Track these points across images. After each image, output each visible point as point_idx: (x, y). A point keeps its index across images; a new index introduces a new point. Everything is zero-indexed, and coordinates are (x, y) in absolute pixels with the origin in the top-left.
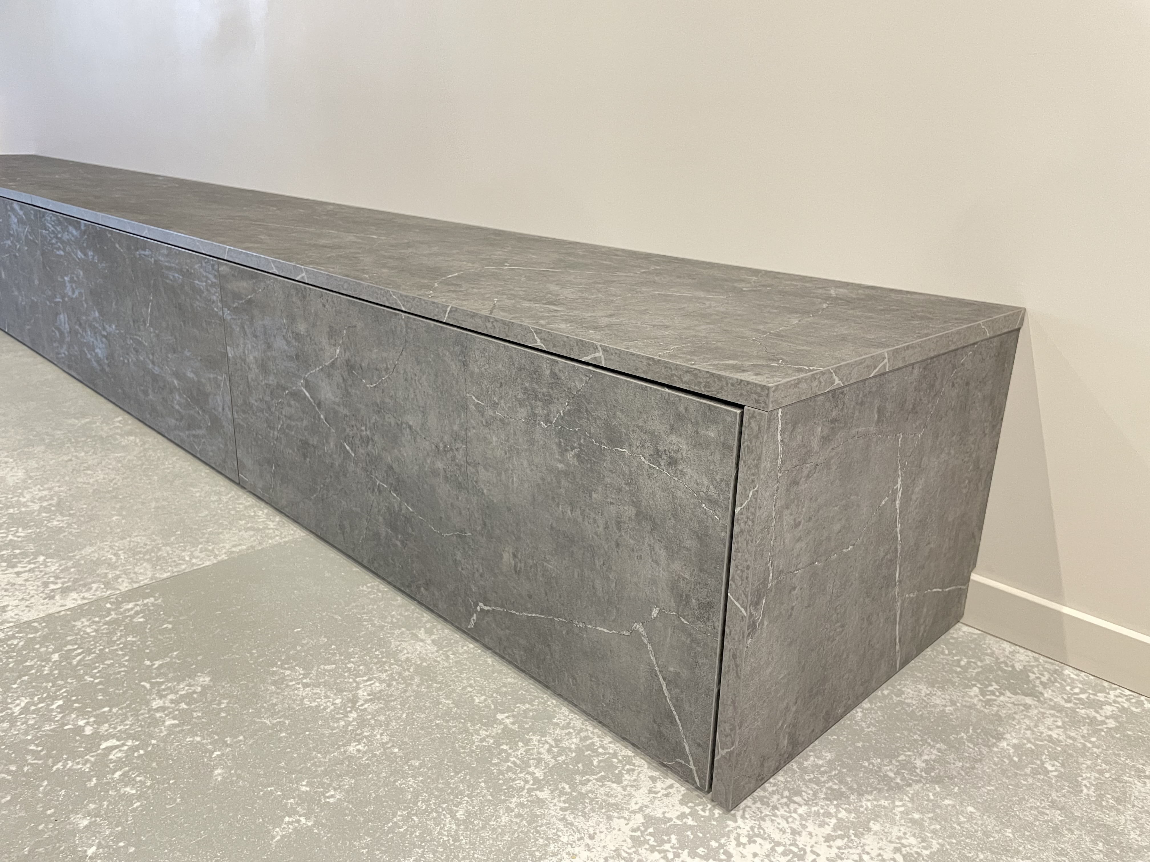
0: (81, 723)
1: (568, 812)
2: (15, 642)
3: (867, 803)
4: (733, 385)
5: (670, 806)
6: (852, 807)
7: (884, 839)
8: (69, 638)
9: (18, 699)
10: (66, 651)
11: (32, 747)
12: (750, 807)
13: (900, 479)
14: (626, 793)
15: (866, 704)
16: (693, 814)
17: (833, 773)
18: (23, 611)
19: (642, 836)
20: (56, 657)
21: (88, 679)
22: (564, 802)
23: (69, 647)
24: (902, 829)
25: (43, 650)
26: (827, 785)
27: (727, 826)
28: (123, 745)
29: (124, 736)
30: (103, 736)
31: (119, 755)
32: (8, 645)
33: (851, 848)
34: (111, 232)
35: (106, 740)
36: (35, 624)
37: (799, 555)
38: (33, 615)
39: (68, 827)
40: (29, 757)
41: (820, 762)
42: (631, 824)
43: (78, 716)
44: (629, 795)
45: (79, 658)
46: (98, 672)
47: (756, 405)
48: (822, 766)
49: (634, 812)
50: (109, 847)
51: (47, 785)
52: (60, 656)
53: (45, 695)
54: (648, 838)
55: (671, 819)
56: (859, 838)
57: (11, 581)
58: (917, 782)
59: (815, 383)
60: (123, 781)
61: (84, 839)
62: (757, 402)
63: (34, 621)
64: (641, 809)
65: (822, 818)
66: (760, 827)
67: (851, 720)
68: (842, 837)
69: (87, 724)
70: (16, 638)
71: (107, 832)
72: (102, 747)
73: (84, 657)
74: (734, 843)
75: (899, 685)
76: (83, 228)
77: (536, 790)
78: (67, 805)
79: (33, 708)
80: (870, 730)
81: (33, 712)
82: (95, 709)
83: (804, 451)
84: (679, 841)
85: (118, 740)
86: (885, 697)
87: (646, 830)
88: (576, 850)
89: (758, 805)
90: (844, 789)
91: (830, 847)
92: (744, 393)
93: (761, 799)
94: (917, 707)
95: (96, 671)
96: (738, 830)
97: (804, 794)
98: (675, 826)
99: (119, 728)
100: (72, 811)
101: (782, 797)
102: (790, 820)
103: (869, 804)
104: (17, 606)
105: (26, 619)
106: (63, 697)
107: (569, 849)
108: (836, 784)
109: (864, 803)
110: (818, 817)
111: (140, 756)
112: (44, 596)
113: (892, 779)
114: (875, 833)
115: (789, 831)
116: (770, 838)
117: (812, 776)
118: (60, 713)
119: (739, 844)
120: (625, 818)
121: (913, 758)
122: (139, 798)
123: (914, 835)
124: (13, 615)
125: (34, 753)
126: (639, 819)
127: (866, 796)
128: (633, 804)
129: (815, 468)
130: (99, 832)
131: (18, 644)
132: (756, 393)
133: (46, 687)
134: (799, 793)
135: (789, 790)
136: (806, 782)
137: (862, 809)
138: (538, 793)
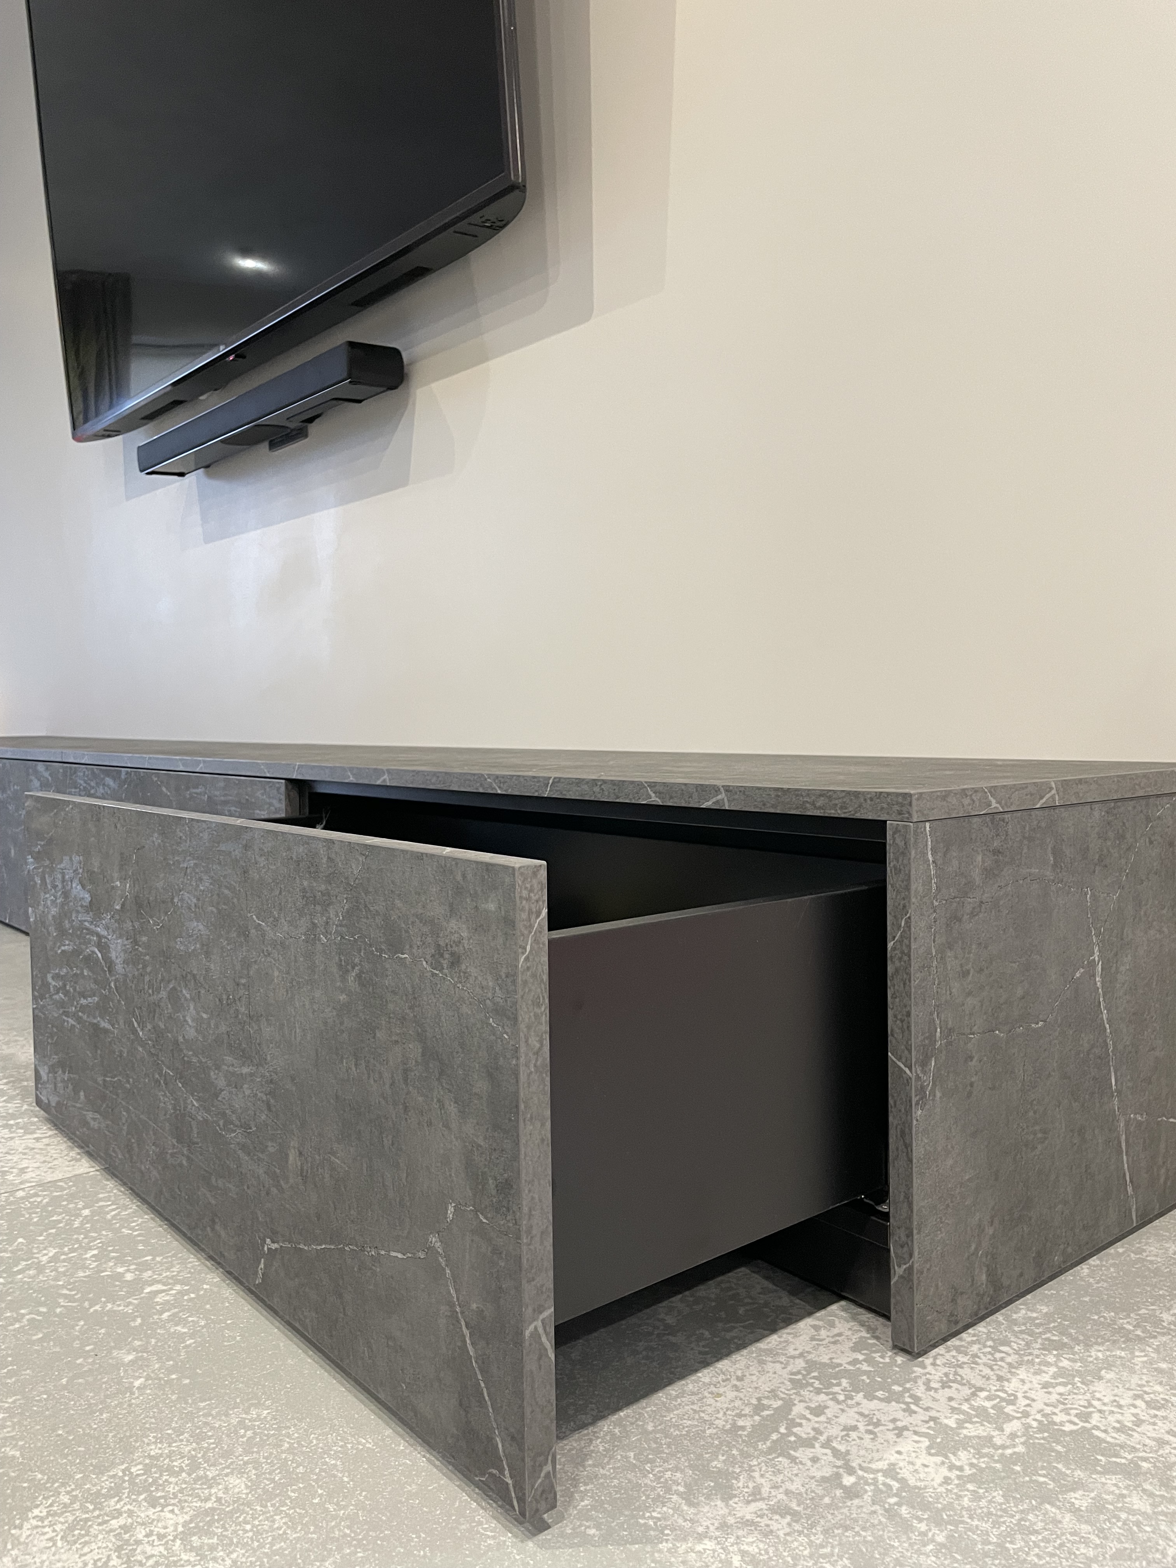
0: (120, 1270)
1: (709, 1356)
2: (39, 1199)
3: (1097, 1353)
4: (871, 799)
5: (839, 1352)
6: (1077, 1357)
7: (1120, 1386)
8: (101, 1196)
9: (45, 1249)
10: (99, 1207)
11: (65, 1292)
12: (942, 1355)
13: (1096, 949)
14: (782, 1340)
15: (1094, 1261)
16: (869, 1360)
17: (1052, 1325)
18: (46, 1172)
19: (804, 1379)
20: (86, 1212)
21: (126, 1231)
22: (703, 1346)
23: (101, 1204)
24: (1144, 1377)
25: (71, 1206)
26: (1043, 1337)
27: (914, 1372)
28: (171, 1289)
29: (171, 1281)
30: (147, 1281)
31: (167, 1298)
32: (30, 1203)
33: (1076, 1394)
34: (158, 775)
35: (150, 1285)
36: (60, 1184)
37: (971, 1014)
38: (58, 1175)
39: (110, 1361)
40: (61, 1300)
41: (1035, 1315)
42: (789, 1368)
43: (115, 1264)
44: (786, 1342)
45: (113, 1213)
46: (137, 1225)
47: (899, 817)
48: (1037, 1318)
49: (793, 1357)
50: (160, 1379)
51: (83, 1326)
52: (92, 1212)
53: (76, 1246)
54: (813, 1381)
55: (841, 1365)
56: (1087, 1385)
57: (30, 1145)
58: (1164, 1334)
59: (966, 801)
60: (172, 1320)
61: (130, 1372)
62: (900, 813)
63: (60, 1180)
64: (801, 1355)
65: (1037, 1367)
66: (956, 1373)
67: (1074, 1276)
68: (1064, 1384)
69: (128, 1271)
70: (39, 1196)
71: (157, 1366)
72: (145, 1291)
73: (119, 1212)
74: (922, 1388)
75: (1139, 1243)
76: (123, 776)
77: (668, 1334)
78: (108, 1342)
79: (63, 1257)
80: (1100, 1285)
81: (64, 1261)
82: (135, 1259)
83: (963, 881)
84: (851, 1384)
85: (164, 1284)
86: (1119, 1255)
87: (809, 1374)
88: (721, 1390)
89: (954, 1353)
90: (1066, 1340)
91: (1049, 1393)
92: (885, 806)
93: (958, 1349)
94: (1164, 1264)
95: (134, 1224)
96: (928, 1376)
97: (1012, 1344)
98: (846, 1371)
99: (164, 1275)
100: (114, 1348)
101: (985, 1346)
102: (995, 1367)
103: (1100, 1355)
104: (38, 1168)
105: (49, 1180)
106: (98, 1248)
107: (712, 1388)
108: (1054, 1335)
109: (1093, 1354)
110: (1033, 1365)
111: (191, 1300)
112: (69, 1159)
113: (1129, 1331)
114: (1109, 1381)
115: (995, 1378)
116: (970, 1384)
117: (1024, 1328)
118: (94, 1261)
119: (929, 1389)
120: (782, 1363)
121: (1158, 1313)
122: (192, 1336)
123: (1161, 1383)
124: (34, 1175)
125: (65, 1296)
126: (800, 1364)
127: (1096, 1347)
128: (791, 1350)
129: (980, 906)
130: (147, 1366)
131: (42, 1201)
132: (897, 803)
133: (77, 1239)
134: (1007, 1343)
135: (993, 1340)
136: (1015, 1334)
137: (1091, 1359)
138: (670, 1337)
